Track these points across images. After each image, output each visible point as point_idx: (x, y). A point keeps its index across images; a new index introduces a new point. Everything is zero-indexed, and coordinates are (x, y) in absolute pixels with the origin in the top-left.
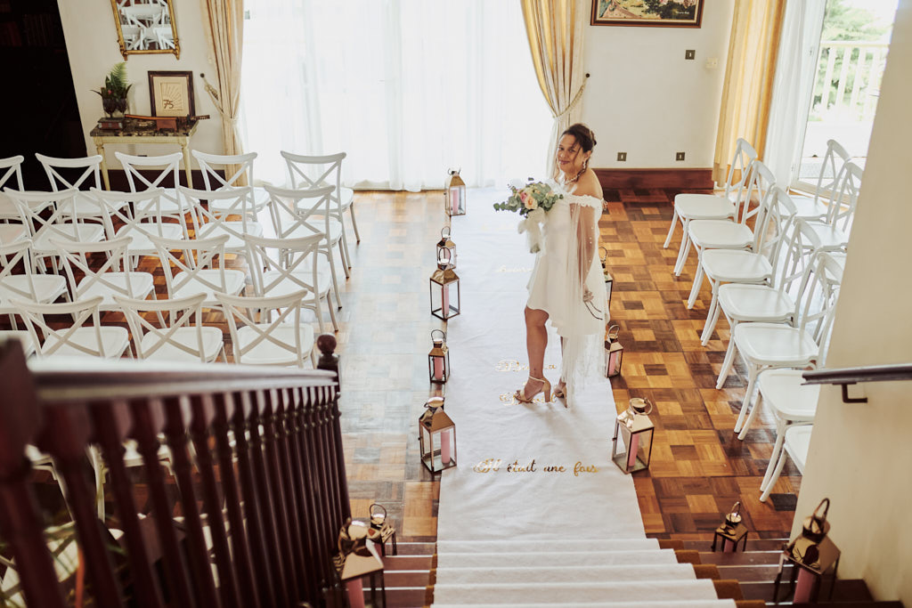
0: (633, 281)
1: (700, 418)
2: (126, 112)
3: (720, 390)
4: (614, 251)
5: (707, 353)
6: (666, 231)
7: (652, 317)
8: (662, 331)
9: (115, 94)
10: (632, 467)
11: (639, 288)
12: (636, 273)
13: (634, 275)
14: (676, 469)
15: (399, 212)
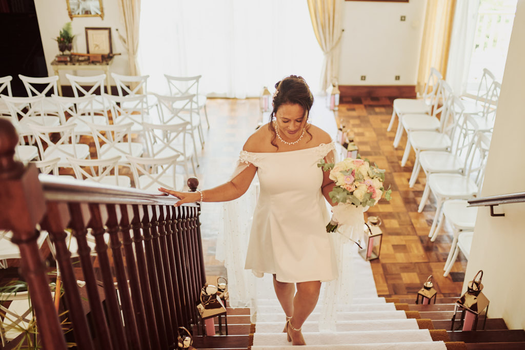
0: (370, 150)
1: (409, 229)
2: (72, 51)
3: (420, 213)
4: (359, 133)
5: (413, 192)
6: (389, 121)
9: (65, 41)
10: (370, 257)
11: (373, 154)
12: (372, 145)
13: (370, 147)
14: (395, 258)
15: (232, 110)
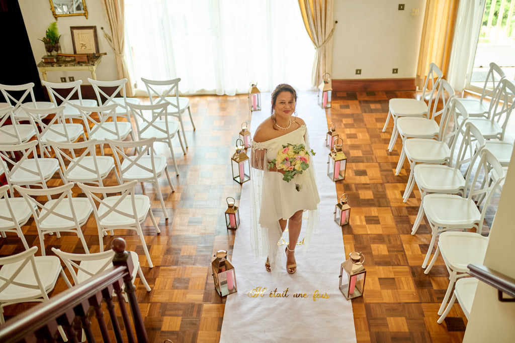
0: (361, 155)
1: (400, 257)
3: (413, 236)
4: (351, 134)
5: (407, 208)
7: (372, 182)
8: (379, 192)
9: (52, 41)
11: (365, 160)
12: (364, 150)
13: (362, 151)
14: (381, 297)
